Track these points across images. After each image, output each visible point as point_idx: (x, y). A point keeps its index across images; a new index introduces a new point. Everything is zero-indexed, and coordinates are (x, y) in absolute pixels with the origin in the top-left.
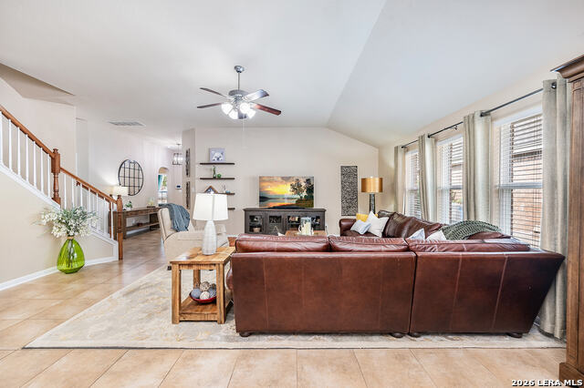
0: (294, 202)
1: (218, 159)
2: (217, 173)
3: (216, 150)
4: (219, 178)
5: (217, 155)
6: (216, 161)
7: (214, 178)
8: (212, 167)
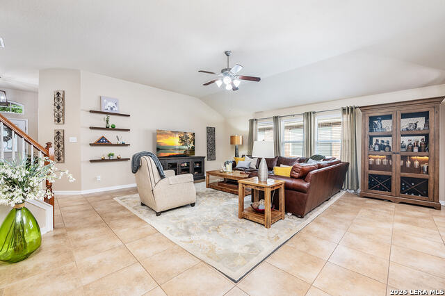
0: (182, 152)
1: (112, 109)
2: (110, 124)
3: (109, 99)
4: (113, 129)
5: (111, 104)
6: (109, 111)
7: (107, 128)
8: (105, 116)
